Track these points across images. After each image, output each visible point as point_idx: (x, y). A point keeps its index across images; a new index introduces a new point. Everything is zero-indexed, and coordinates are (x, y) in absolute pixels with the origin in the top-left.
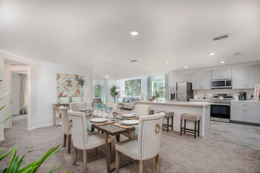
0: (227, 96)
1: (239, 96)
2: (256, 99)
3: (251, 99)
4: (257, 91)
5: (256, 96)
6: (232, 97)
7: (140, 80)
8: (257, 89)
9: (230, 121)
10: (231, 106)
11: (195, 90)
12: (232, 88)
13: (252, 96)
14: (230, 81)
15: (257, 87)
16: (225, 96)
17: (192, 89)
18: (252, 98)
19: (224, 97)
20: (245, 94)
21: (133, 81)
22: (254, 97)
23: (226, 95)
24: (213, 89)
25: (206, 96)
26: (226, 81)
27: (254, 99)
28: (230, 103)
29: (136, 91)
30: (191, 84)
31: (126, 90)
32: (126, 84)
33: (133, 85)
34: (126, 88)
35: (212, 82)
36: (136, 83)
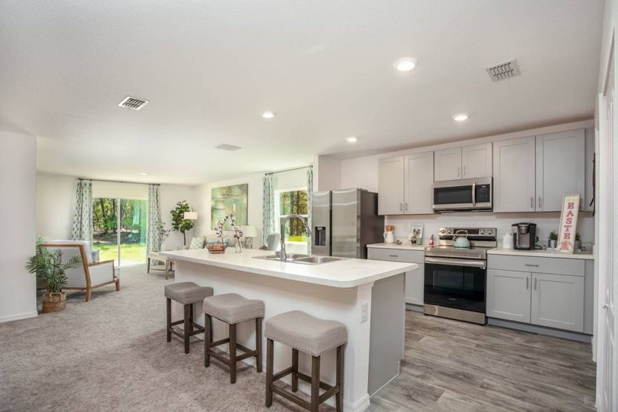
0: (480, 235)
1: (515, 235)
2: (565, 245)
3: (549, 246)
4: (569, 221)
5: (567, 236)
6: (493, 239)
7: (247, 185)
8: (570, 213)
9: (487, 318)
10: (488, 270)
11: (388, 215)
12: (495, 211)
13: (554, 237)
14: (488, 186)
15: (569, 204)
16: (473, 236)
17: (380, 213)
18: (553, 242)
19: (470, 239)
20: (531, 229)
21: (230, 188)
22: (561, 239)
23: (476, 231)
24: (437, 212)
25: (420, 236)
26: (474, 185)
27: (559, 246)
28: (486, 260)
30: (376, 196)
31: (214, 215)
32: (213, 198)
33: (231, 199)
34: (213, 209)
35: (435, 189)
36: (236, 196)
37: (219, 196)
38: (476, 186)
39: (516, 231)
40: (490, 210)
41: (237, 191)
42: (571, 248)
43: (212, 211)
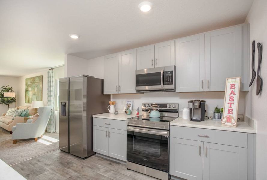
0: (167, 108)
1: (190, 109)
2: (229, 119)
3: (214, 117)
4: (232, 99)
5: (230, 111)
6: (176, 111)
7: (42, 76)
8: (232, 92)
9: (170, 176)
10: (171, 138)
11: (113, 94)
12: (176, 91)
13: (219, 111)
14: (171, 72)
15: (232, 85)
16: (163, 109)
18: (217, 114)
19: (161, 111)
20: (202, 105)
21: (34, 78)
22: (225, 113)
23: (165, 105)
25: (131, 108)
27: (224, 120)
28: (169, 130)
29: (37, 96)
30: (102, 81)
31: (27, 94)
32: (26, 85)
33: (34, 85)
34: (27, 91)
35: (137, 75)
36: (37, 83)
37: (29, 83)
38: (163, 72)
39: (191, 107)
40: (173, 90)
41: (37, 80)
42: (234, 122)
43: (26, 92)
